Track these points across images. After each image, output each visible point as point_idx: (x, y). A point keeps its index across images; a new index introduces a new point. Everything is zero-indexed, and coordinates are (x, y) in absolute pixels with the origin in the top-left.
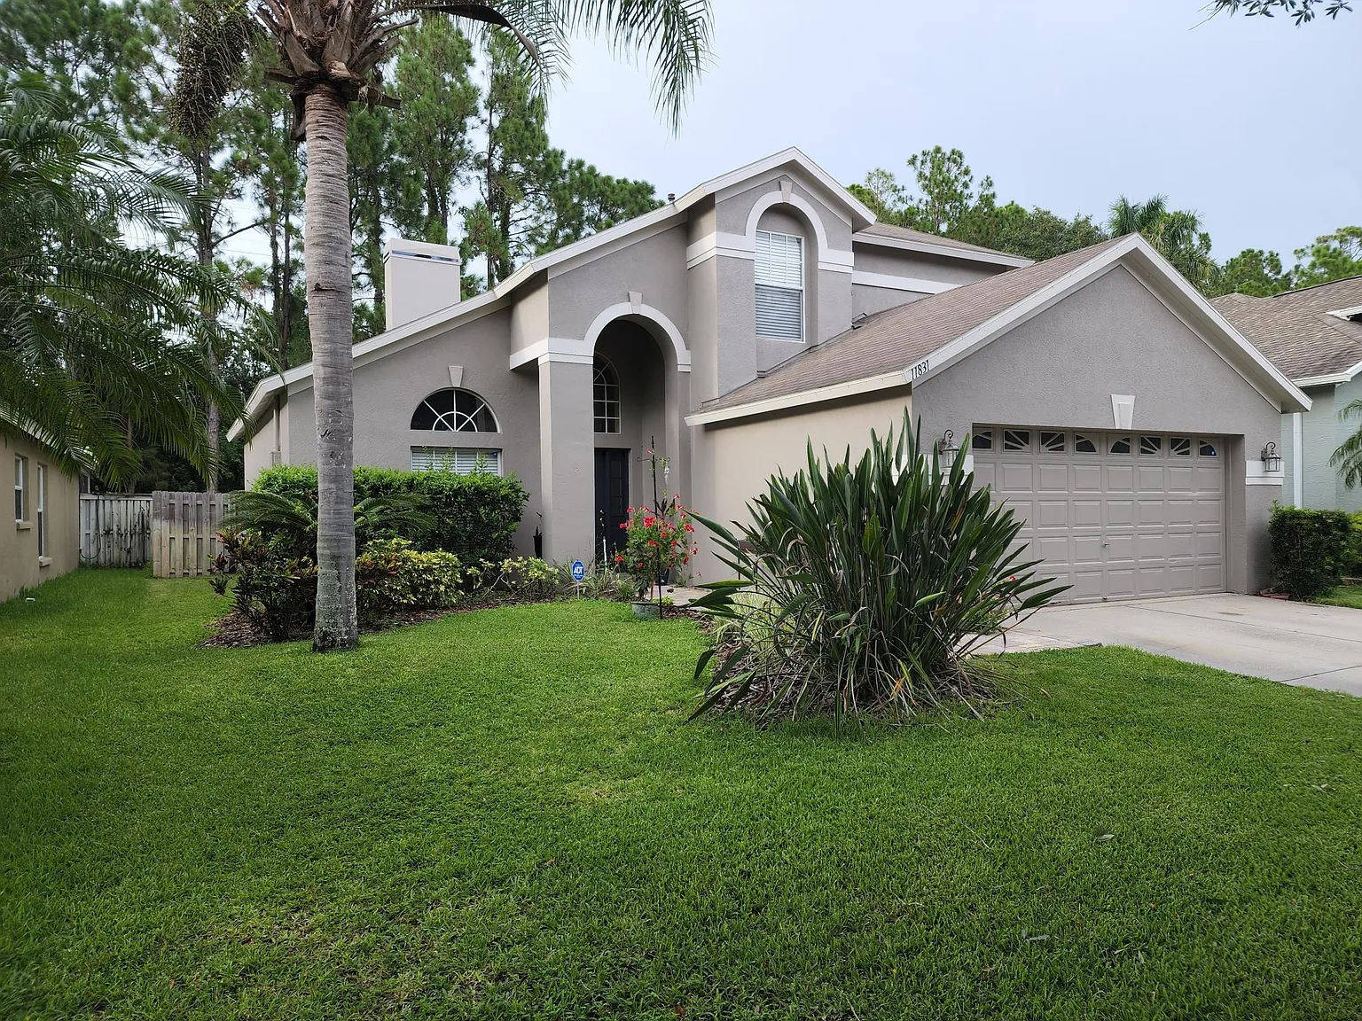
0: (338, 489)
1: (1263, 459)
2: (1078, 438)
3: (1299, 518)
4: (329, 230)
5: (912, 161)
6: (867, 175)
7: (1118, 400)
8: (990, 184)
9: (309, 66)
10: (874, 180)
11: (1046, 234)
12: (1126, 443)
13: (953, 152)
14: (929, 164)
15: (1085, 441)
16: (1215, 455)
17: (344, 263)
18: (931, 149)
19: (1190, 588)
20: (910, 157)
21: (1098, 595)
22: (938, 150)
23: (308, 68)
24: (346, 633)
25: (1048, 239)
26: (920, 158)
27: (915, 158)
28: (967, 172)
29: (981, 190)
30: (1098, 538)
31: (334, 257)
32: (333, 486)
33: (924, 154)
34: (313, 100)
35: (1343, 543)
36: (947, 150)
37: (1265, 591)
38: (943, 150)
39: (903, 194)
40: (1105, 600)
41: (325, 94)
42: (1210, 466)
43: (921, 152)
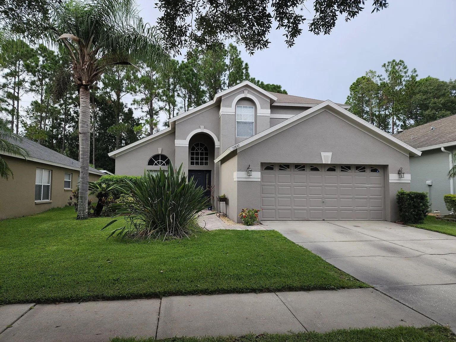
0: (83, 180)
1: (399, 173)
2: (311, 166)
3: (404, 195)
4: (83, 119)
5: (384, 65)
6: (366, 73)
7: (323, 154)
8: (415, 71)
9: (79, 82)
10: (369, 74)
11: (435, 88)
12: (335, 168)
13: (400, 61)
14: (390, 66)
15: (315, 168)
16: (379, 172)
17: (86, 127)
18: (391, 60)
19: (366, 218)
20: (383, 64)
21: (321, 218)
22: (394, 61)
23: (79, 83)
24: (83, 216)
25: (436, 90)
26: (387, 64)
27: (385, 64)
28: (405, 68)
29: (412, 74)
30: (320, 199)
31: (84, 126)
32: (82, 180)
33: (389, 63)
34: (81, 90)
35: (421, 204)
36: (398, 61)
37: (397, 221)
38: (396, 61)
39: (381, 78)
40: (324, 220)
41: (83, 88)
42: (378, 176)
43: (387, 62)
